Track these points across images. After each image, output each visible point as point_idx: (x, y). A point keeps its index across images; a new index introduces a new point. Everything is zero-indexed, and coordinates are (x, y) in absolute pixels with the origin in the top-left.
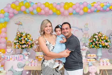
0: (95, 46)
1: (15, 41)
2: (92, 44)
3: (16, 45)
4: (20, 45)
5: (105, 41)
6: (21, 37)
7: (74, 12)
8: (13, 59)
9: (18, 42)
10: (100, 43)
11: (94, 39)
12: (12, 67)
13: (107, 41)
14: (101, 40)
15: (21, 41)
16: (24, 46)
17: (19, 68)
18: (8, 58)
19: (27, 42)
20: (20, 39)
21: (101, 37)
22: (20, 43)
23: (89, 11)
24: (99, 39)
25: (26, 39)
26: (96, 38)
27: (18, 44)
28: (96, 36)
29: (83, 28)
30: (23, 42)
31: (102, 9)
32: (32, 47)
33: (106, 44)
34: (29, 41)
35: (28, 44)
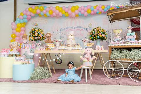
0: (94, 38)
1: (30, 34)
2: (92, 36)
3: (31, 37)
4: (34, 37)
5: (102, 33)
6: (35, 31)
7: (80, 14)
8: (27, 47)
9: (32, 35)
10: (98, 35)
11: (93, 32)
12: (26, 52)
13: (104, 33)
14: (99, 32)
15: (34, 34)
16: (36, 38)
17: (31, 52)
18: (24, 47)
19: (39, 35)
20: (33, 32)
21: (99, 30)
22: (34, 35)
23: (92, 12)
24: (98, 32)
25: (38, 32)
26: (95, 31)
27: (32, 36)
28: (95, 30)
29: (88, 28)
30: (36, 35)
31: (103, 11)
32: (43, 40)
33: (103, 35)
34: (41, 34)
35: (40, 37)
